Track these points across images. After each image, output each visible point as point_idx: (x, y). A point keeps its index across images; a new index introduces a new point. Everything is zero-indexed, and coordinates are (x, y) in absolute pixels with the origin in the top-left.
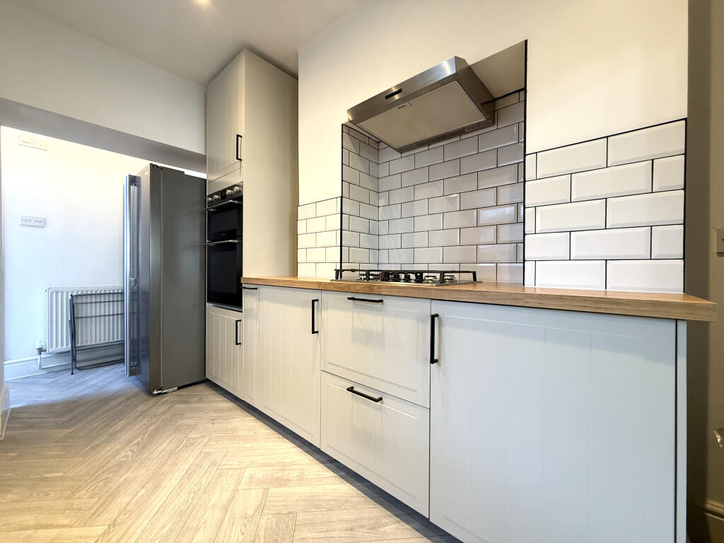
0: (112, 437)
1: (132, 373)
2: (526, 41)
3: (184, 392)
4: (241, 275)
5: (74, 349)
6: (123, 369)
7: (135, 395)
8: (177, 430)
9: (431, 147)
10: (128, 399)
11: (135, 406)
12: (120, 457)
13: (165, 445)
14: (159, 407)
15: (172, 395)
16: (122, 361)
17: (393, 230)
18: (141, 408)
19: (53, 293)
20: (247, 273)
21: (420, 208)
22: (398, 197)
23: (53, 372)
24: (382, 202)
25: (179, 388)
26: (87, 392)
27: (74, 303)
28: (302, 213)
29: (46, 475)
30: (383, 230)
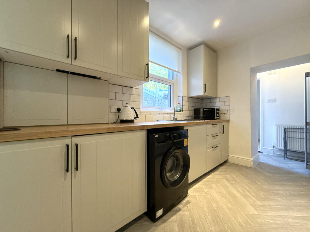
5: (286, 150)
11: (302, 181)
19: (278, 126)
23: (278, 156)
29: (257, 182)
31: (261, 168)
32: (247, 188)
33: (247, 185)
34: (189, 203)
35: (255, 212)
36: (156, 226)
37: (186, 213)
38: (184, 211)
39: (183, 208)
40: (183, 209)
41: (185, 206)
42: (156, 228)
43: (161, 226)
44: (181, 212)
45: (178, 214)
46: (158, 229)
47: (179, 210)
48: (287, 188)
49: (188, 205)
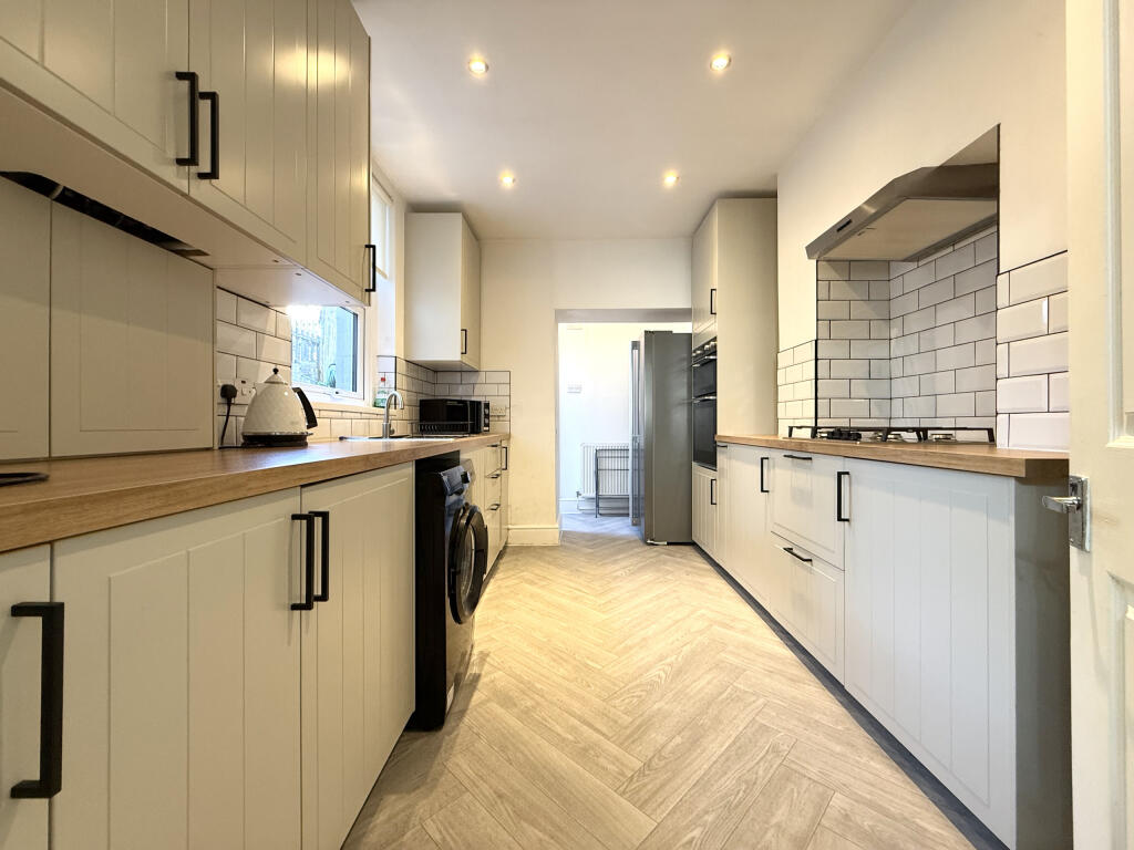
0: (615, 561)
1: (634, 525)
2: (999, 126)
3: (671, 547)
4: (715, 432)
5: (598, 498)
6: (629, 520)
7: (635, 541)
8: (658, 571)
9: (957, 247)
10: (629, 542)
11: (632, 548)
12: (618, 573)
13: (648, 576)
14: (651, 552)
15: (662, 547)
16: (628, 515)
17: (908, 371)
18: (636, 550)
19: (585, 447)
20: (721, 431)
21: (943, 336)
22: (914, 323)
23: (586, 513)
24: (895, 333)
25: (669, 544)
26: (603, 531)
27: (599, 455)
28: (783, 360)
30: (897, 372)
31: (572, 542)
32: (572, 584)
33: (570, 580)
34: (488, 655)
35: (604, 617)
36: (449, 734)
37: (495, 675)
38: (489, 673)
39: (482, 670)
40: (483, 673)
41: (483, 665)
42: (452, 736)
43: (461, 725)
44: (484, 680)
45: (480, 685)
46: (457, 735)
47: (477, 678)
48: (624, 563)
49: (488, 659)
